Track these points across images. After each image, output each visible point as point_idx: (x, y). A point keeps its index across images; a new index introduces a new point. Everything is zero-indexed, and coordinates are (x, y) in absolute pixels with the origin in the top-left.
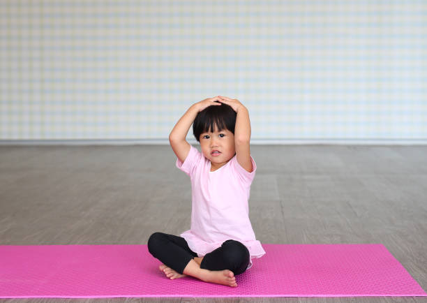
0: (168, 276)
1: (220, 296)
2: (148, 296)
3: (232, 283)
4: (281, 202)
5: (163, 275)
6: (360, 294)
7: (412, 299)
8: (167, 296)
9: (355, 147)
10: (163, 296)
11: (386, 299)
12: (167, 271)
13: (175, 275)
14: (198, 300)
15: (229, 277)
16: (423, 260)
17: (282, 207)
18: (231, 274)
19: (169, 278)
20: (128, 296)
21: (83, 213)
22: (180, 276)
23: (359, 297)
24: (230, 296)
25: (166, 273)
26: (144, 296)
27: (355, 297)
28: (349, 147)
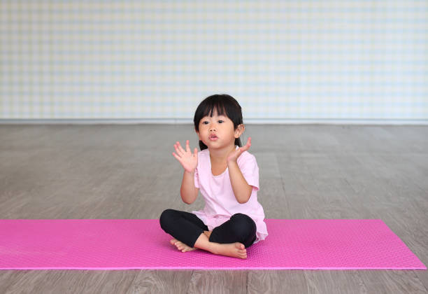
0: (179, 249)
1: (230, 268)
2: (162, 268)
3: (243, 254)
4: (281, 179)
5: (175, 248)
6: (363, 266)
7: (412, 272)
8: (180, 268)
9: (349, 127)
10: (176, 268)
11: (387, 271)
12: (178, 244)
13: (186, 248)
14: (209, 272)
15: (241, 249)
16: (420, 234)
17: (283, 184)
18: (243, 246)
19: (181, 251)
20: (143, 268)
21: (94, 189)
22: (191, 249)
23: (361, 270)
24: (238, 268)
25: (178, 246)
26: (157, 268)
27: (358, 270)
28: (343, 126)
